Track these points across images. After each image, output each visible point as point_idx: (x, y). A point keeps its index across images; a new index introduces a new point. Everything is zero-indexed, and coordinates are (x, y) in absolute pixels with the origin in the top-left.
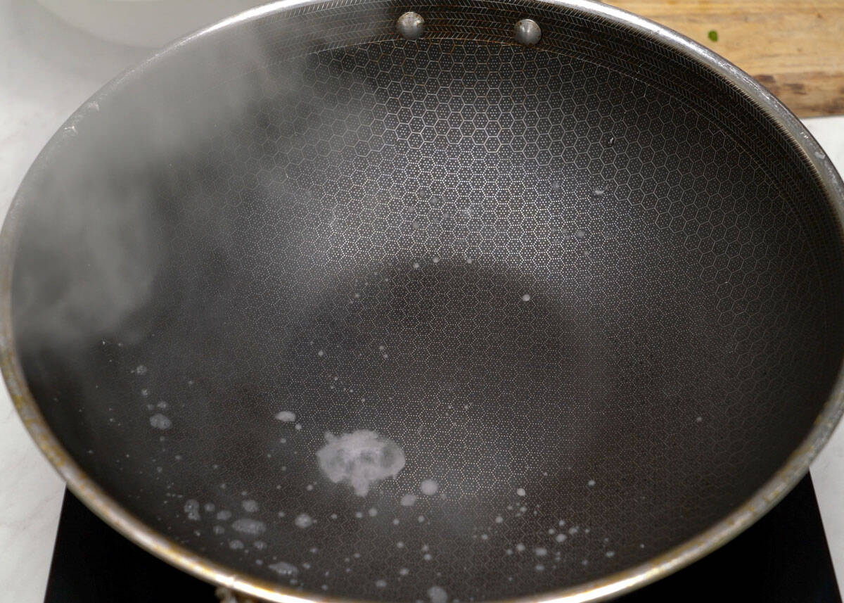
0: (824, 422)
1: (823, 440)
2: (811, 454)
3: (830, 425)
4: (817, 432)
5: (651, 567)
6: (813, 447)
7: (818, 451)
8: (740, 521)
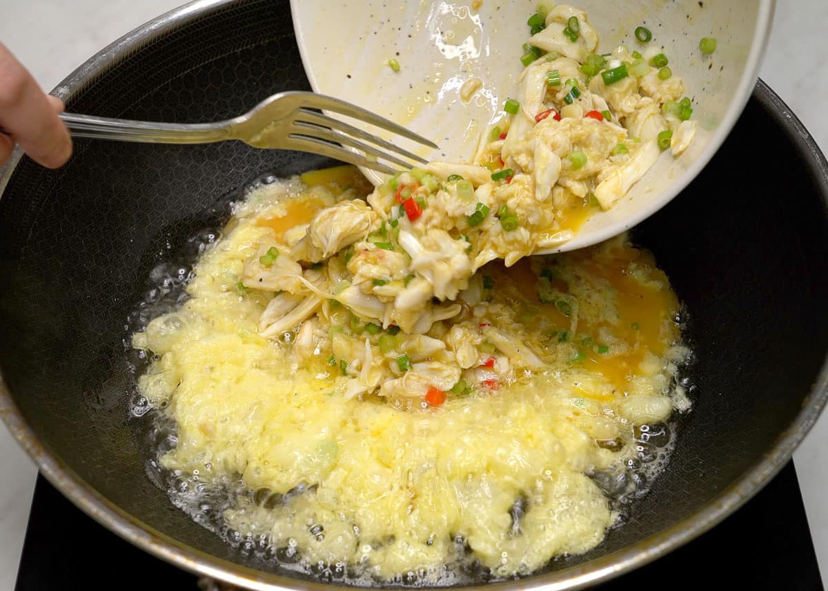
0: (813, 404)
1: (811, 421)
2: (799, 436)
3: (817, 407)
4: (805, 414)
5: (639, 552)
6: (800, 429)
7: (806, 434)
8: (728, 504)
